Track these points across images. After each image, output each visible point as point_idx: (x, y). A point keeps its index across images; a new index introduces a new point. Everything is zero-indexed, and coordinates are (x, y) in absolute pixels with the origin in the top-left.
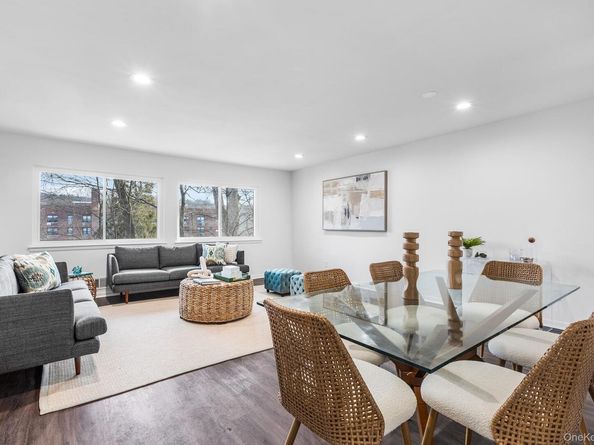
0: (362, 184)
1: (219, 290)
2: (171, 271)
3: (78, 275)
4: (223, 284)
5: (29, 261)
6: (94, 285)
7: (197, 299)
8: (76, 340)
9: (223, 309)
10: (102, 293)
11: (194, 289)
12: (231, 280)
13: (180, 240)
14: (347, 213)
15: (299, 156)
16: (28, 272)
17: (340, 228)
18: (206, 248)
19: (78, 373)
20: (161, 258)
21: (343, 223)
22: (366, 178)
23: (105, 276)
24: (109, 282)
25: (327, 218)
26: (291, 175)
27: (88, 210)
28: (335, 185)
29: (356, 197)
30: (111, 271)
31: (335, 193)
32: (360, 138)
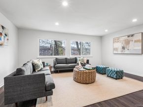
0: (130, 38)
1: (86, 72)
2: (70, 65)
3: (47, 65)
4: (87, 71)
5: (36, 62)
6: (51, 68)
7: (79, 75)
8: (46, 91)
9: (87, 79)
10: (53, 70)
11: (78, 72)
12: (89, 70)
13: (71, 56)
14: (123, 48)
15: (106, 31)
16: (36, 64)
17: (120, 53)
18: (78, 59)
19: (47, 100)
20: (66, 61)
21: (122, 51)
22: (132, 36)
23: (53, 65)
24: (54, 67)
25: (115, 50)
26: (101, 38)
27: (49, 49)
28: (118, 39)
29: (128, 42)
30: (55, 64)
31: (118, 42)
32: (135, 20)
